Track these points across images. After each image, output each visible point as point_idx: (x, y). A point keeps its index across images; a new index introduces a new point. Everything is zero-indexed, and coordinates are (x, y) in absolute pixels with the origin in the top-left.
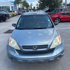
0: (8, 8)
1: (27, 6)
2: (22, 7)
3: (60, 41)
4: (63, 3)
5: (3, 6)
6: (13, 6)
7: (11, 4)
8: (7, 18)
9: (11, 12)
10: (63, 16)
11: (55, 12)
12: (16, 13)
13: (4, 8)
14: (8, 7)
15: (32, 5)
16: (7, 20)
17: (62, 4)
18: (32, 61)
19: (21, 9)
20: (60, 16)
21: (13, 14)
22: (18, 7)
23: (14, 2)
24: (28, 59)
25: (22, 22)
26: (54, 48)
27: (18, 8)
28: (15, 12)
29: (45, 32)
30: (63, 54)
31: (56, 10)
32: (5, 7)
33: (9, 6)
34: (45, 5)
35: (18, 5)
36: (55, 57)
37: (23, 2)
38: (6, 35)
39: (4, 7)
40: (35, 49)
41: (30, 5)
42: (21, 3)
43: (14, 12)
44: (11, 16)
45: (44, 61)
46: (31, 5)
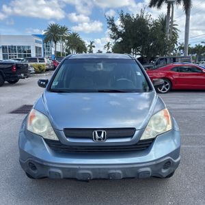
0: (25, 52)
1: (78, 48)
2: (67, 50)
3: (168, 123)
4: (179, 45)
5: (12, 46)
6: (41, 46)
7: (37, 42)
8: (22, 75)
9: (34, 60)
10: (180, 75)
11: (157, 64)
12: (47, 65)
13: (15, 50)
14: (26, 49)
15: (94, 47)
16: (21, 81)
17: (176, 47)
18: (89, 172)
19: (63, 55)
20: (171, 74)
21: (39, 67)
22: (53, 49)
23: (44, 36)
24: (77, 167)
25: (65, 79)
26: (153, 140)
27: (53, 53)
28: (44, 62)
29: (128, 98)
30: (178, 160)
31: (161, 59)
32: (19, 47)
33: (29, 47)
34: (129, 45)
35: (55, 43)
36: (154, 163)
37: (68, 38)
38: (17, 119)
39: (15, 47)
40: (99, 139)
41: (87, 46)
42: (63, 40)
43: (42, 60)
44: (33, 72)
45: (124, 172)
46: (91, 46)
